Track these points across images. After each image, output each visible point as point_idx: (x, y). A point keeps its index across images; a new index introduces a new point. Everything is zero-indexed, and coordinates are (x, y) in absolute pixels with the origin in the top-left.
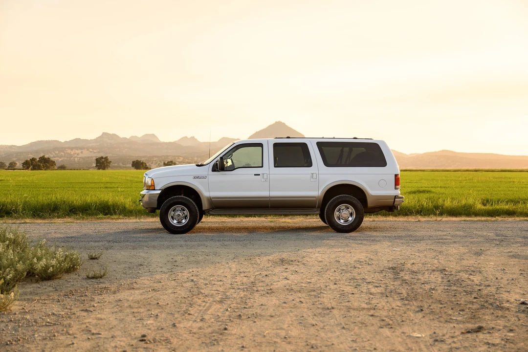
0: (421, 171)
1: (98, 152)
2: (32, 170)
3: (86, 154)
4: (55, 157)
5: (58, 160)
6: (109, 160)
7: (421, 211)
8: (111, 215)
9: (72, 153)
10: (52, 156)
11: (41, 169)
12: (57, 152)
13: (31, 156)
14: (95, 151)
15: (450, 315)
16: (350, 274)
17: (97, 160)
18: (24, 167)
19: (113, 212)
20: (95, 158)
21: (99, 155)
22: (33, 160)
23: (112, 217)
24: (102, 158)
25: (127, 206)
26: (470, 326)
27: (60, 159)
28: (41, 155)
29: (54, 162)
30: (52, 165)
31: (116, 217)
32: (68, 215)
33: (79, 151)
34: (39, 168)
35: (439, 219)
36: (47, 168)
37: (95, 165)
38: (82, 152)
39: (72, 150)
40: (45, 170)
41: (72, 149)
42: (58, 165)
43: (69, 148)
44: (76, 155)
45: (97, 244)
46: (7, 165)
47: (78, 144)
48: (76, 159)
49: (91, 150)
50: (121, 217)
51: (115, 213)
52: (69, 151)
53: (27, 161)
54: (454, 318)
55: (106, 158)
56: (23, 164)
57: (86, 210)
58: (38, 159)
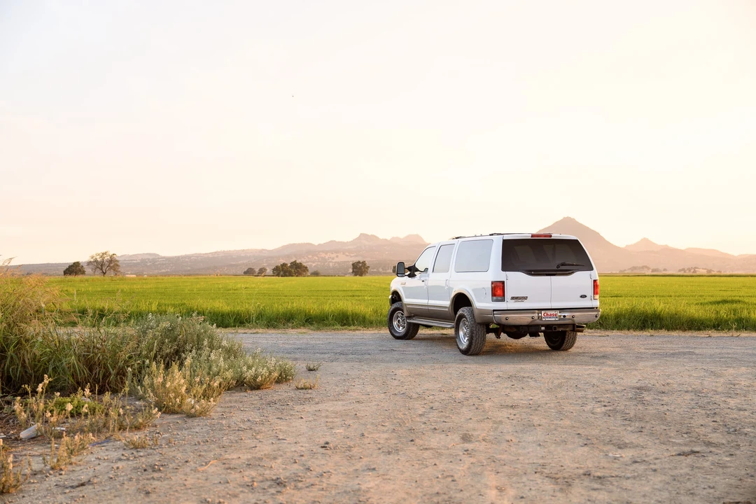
0: (752, 276)
1: (356, 256)
2: (282, 276)
3: (342, 258)
4: (307, 262)
5: (311, 265)
6: (367, 265)
7: (718, 325)
8: (349, 325)
9: (327, 257)
10: (304, 261)
11: (292, 276)
12: (310, 256)
13: (282, 261)
14: (352, 255)
15: (670, 437)
16: (583, 392)
17: (353, 265)
18: (274, 273)
19: (351, 322)
20: (351, 263)
21: (356, 260)
22: (284, 265)
23: (350, 328)
24: (359, 262)
25: (367, 316)
26: (687, 449)
27: (314, 265)
28: (293, 260)
29: (306, 267)
30: (304, 271)
31: (352, 327)
32: (304, 325)
33: (334, 255)
34: (290, 275)
35: (736, 334)
36: (299, 274)
37: (351, 271)
38: (337, 256)
39: (326, 254)
40: (297, 276)
41: (326, 252)
42: (311, 271)
43: (323, 252)
44: (330, 260)
45: (322, 356)
46: (257, 270)
47: (335, 248)
48: (331, 264)
49: (347, 254)
50: (359, 328)
51: (354, 324)
52: (323, 255)
53: (277, 267)
54: (674, 440)
55: (364, 263)
56: (274, 270)
57: (324, 320)
58: (289, 265)
